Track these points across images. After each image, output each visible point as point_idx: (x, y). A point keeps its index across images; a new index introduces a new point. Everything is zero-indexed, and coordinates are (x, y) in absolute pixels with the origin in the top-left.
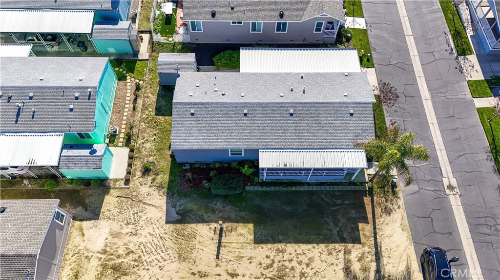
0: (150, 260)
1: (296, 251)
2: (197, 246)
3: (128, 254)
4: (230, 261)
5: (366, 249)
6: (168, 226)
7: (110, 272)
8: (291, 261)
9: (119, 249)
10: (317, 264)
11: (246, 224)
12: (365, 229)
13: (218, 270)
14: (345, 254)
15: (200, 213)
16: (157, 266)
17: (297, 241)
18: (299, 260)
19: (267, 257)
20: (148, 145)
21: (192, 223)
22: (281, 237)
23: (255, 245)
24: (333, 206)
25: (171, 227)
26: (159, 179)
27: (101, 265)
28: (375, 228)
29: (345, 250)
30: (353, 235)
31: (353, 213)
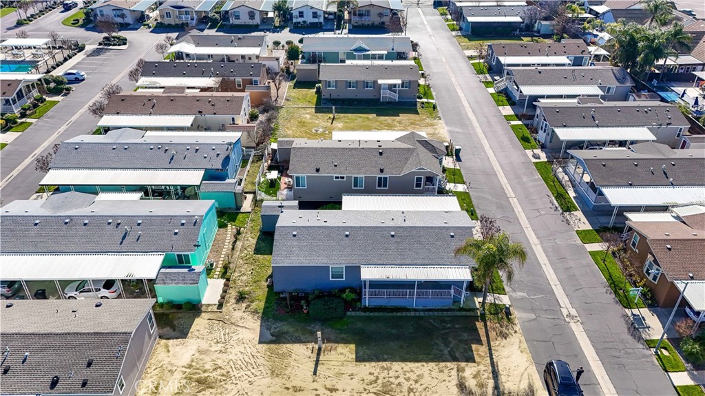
0: (239, 375)
1: (402, 368)
2: (292, 363)
3: (216, 369)
4: (329, 377)
5: (482, 367)
6: (261, 345)
7: (194, 384)
8: (398, 377)
9: (206, 365)
10: (426, 380)
11: (347, 345)
12: (479, 350)
13: (315, 385)
14: (458, 371)
15: (296, 335)
16: (247, 381)
17: (404, 360)
18: (406, 376)
19: (370, 374)
20: (244, 278)
21: (287, 343)
22: (385, 356)
23: (357, 363)
24: (442, 330)
25: (265, 346)
26: (254, 306)
27: (186, 378)
28: (490, 349)
29: (458, 368)
30: (466, 355)
31: (465, 336)
